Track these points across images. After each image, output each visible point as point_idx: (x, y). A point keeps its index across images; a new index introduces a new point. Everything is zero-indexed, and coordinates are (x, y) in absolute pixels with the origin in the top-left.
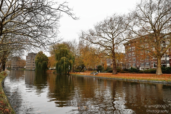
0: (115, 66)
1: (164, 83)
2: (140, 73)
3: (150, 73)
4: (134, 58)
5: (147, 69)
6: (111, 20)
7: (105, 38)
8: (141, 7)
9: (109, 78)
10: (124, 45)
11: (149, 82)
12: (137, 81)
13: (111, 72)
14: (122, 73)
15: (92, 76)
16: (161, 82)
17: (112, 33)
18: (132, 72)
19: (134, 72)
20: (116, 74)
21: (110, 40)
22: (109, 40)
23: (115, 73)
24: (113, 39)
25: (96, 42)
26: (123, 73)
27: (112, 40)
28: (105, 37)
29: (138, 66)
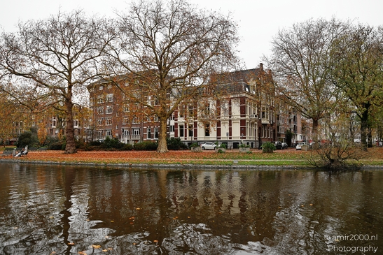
0: (71, 135)
1: (178, 167)
2: (126, 150)
3: (144, 150)
4: (109, 119)
5: (135, 140)
6: (68, 25)
7: (48, 65)
8: (140, 14)
9: (61, 164)
10: (89, 88)
11: (153, 167)
12: (127, 166)
13: (59, 148)
14: (86, 151)
15: (9, 159)
16: (173, 165)
17: (68, 56)
18: (108, 147)
19: (114, 147)
20: (74, 152)
21: (62, 72)
22: (60, 72)
23: (70, 151)
24: (70, 71)
25: (23, 72)
26: (89, 150)
27: (67, 73)
28: (48, 62)
29: (117, 135)
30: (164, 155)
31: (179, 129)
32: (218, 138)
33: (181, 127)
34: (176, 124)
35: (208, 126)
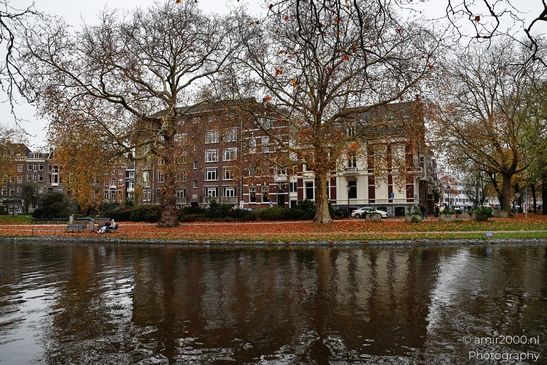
23: (171, 223)
29: (195, 196)
30: (329, 227)
31: (304, 187)
32: (370, 201)
33: (309, 184)
34: (300, 181)
35: (354, 183)
